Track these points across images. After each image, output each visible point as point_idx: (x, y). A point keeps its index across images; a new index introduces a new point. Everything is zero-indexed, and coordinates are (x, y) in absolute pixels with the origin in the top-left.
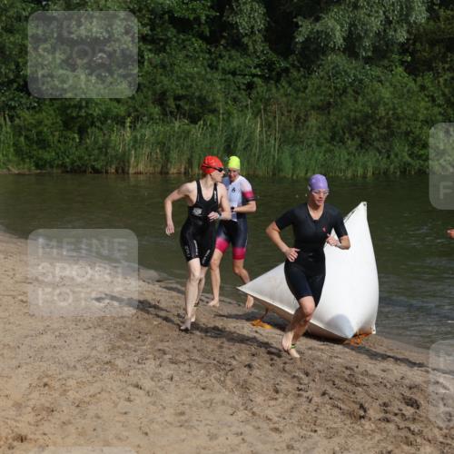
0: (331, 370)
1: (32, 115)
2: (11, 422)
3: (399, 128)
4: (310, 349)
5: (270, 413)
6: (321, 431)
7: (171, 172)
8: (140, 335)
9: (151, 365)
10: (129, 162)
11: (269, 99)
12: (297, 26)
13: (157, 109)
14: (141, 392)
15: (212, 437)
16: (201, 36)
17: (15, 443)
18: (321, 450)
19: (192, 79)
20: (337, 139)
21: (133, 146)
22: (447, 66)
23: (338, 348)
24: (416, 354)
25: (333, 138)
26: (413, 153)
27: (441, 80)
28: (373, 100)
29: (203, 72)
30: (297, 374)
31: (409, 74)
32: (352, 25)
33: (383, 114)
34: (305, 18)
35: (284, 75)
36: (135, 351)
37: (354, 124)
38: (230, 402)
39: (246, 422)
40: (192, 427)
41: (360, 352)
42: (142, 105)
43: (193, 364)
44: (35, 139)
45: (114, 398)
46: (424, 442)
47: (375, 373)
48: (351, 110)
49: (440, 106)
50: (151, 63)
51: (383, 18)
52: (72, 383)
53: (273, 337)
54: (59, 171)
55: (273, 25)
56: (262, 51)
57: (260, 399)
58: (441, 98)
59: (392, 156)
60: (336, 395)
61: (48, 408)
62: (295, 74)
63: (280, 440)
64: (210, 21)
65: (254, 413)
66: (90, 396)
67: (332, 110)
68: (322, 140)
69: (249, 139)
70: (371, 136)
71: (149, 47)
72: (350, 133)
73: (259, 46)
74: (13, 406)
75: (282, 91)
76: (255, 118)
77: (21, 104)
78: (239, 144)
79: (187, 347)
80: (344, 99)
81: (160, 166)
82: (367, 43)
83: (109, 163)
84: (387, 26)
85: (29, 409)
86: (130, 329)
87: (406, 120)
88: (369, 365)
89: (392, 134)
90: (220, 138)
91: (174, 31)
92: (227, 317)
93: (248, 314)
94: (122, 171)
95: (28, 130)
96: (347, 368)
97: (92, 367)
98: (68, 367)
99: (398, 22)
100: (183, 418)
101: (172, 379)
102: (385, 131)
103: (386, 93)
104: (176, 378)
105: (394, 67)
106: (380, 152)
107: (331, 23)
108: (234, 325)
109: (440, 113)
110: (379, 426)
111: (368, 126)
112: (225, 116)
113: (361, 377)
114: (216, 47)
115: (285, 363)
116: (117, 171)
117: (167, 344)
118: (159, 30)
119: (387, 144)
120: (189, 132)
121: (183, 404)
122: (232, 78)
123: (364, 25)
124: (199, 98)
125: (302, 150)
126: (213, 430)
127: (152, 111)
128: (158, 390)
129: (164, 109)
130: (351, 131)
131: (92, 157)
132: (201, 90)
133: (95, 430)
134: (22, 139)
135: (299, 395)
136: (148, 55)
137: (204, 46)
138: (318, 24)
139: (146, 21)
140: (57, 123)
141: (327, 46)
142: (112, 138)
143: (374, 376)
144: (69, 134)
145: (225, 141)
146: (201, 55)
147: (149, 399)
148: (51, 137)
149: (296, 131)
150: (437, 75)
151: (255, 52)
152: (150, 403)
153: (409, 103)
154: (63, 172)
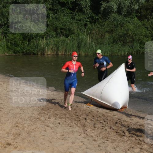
0: (113, 120)
1: (12, 35)
2: (5, 139)
3: (136, 38)
4: (106, 113)
5: (92, 134)
6: (110, 141)
7: (59, 54)
8: (49, 109)
9: (52, 119)
10: (45, 51)
11: (92, 29)
12: (101, 4)
13: (54, 33)
14: (49, 128)
15: (73, 143)
16: (69, 8)
17: (7, 146)
18: (110, 147)
19: (66, 22)
20: (115, 42)
21: (46, 46)
22: (152, 17)
23: (116, 112)
24: (142, 114)
25: (114, 42)
26: (141, 46)
27: (150, 22)
28: (127, 29)
29: (70, 20)
30: (102, 122)
31: (139, 20)
32: (120, 4)
33: (130, 34)
34: (104, 1)
35: (97, 21)
36: (47, 114)
37: (121, 37)
38: (79, 131)
39: (85, 138)
40: (67, 140)
41: (123, 114)
42: (49, 31)
43: (67, 118)
44: (14, 43)
45: (40, 130)
46: (144, 144)
47: (128, 121)
48: (120, 33)
49: (149, 31)
50: (52, 17)
51: (130, 1)
52: (26, 125)
53: (94, 109)
54: (22, 54)
55: (93, 4)
56: (90, 13)
57: (89, 130)
58: (150, 28)
59: (134, 48)
60: (115, 128)
61: (18, 134)
62: (100, 20)
63: (96, 144)
64: (72, 3)
65: (87, 135)
66: (32, 130)
67: (113, 33)
68: (110, 43)
69: (86, 43)
70: (126, 41)
71: (52, 12)
72: (119, 40)
73: (88, 11)
74: (6, 133)
75: (96, 26)
76: (87, 35)
77: (9, 32)
78: (82, 44)
79: (65, 113)
80: (117, 29)
81: (56, 52)
82: (125, 10)
83: (38, 51)
84: (131, 4)
85: (12, 134)
86: (45, 107)
87: (138, 36)
88: (126, 118)
89: (134, 40)
90: (76, 42)
91: (60, 7)
92: (78, 103)
93: (85, 101)
94: (43, 54)
95: (11, 40)
96: (118, 119)
97: (33, 120)
98: (25, 120)
99: (135, 3)
100: (63, 137)
101: (60, 124)
102: (131, 39)
103: (131, 27)
104: (61, 123)
105: (134, 18)
106: (130, 47)
107: (112, 3)
108: (80, 105)
109: (150, 33)
110: (129, 138)
111: (125, 38)
112: (77, 35)
113: (123, 122)
114: (74, 12)
115: (98, 118)
116: (41, 54)
117: (58, 112)
118: (55, 6)
119: (132, 43)
120: (65, 40)
121: (63, 132)
122: (79, 22)
123: (123, 3)
124: (68, 29)
125: (103, 46)
126: (74, 141)
127: (53, 33)
128: (55, 127)
129: (57, 33)
130: (119, 39)
131: (33, 49)
132: (69, 26)
133: (34, 141)
134: (9, 43)
135: (103, 129)
136: (51, 15)
137: (70, 12)
138: (108, 4)
139: (50, 3)
140: (21, 38)
141: (111, 11)
142: (39, 43)
143: (128, 122)
144: (25, 42)
145: (78, 43)
146: (69, 15)
147: (52, 131)
148: (19, 43)
149: (101, 40)
150: (148, 20)
151: (87, 13)
152: (52, 132)
153: (139, 30)
154: (23, 54)
